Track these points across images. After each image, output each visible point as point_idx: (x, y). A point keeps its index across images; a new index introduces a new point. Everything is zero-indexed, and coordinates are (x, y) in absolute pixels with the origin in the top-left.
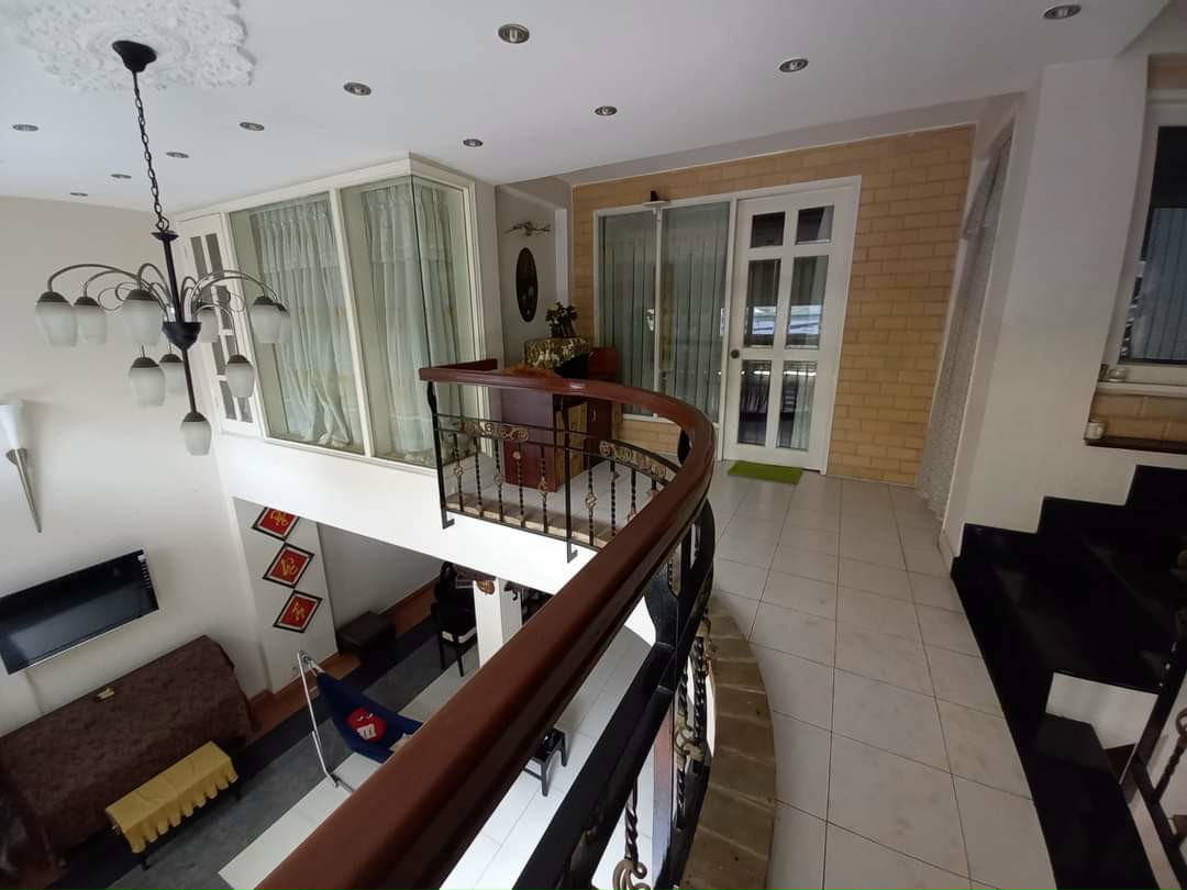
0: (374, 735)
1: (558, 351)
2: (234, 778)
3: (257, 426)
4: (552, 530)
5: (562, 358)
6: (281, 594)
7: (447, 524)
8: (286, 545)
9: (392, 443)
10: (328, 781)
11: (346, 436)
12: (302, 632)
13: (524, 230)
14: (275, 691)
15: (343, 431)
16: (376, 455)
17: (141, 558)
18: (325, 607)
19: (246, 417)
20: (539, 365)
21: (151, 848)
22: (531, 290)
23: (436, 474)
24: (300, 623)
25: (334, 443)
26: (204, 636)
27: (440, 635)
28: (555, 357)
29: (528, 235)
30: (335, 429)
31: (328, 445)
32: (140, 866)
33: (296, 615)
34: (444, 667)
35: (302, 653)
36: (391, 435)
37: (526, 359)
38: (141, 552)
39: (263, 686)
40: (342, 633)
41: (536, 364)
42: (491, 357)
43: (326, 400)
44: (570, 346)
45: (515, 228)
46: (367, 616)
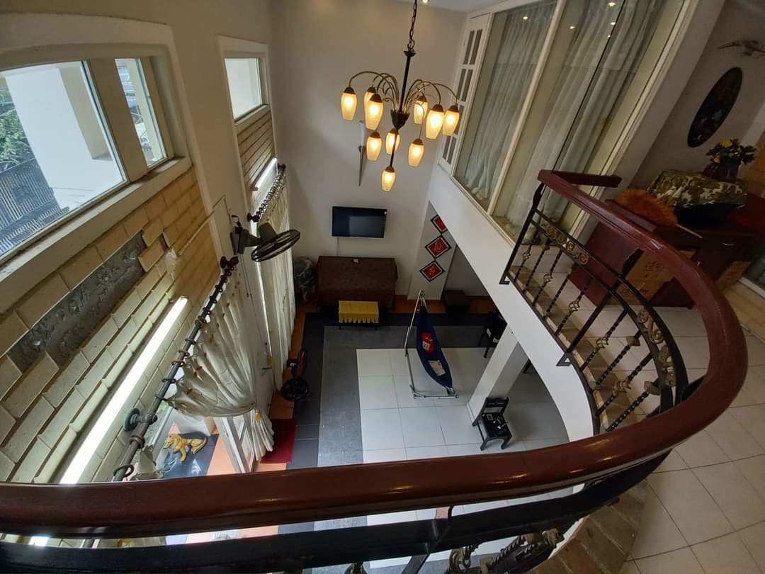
0: (428, 349)
1: (695, 191)
2: (377, 322)
3: (450, 168)
4: (561, 336)
5: (695, 199)
6: (428, 259)
7: (502, 282)
8: (441, 236)
9: (507, 211)
10: (403, 351)
11: (486, 194)
12: (430, 281)
13: (743, 48)
14: (409, 298)
15: (486, 190)
16: (492, 215)
17: (385, 213)
18: (444, 276)
19: (449, 161)
20: (661, 199)
21: (344, 324)
22: (718, 115)
23: (514, 247)
24: (430, 276)
25: (478, 196)
26: (393, 259)
27: (486, 329)
28: (687, 196)
29: (748, 54)
30: (483, 186)
31: (474, 196)
32: (338, 327)
33: (431, 272)
34: (479, 345)
35: (422, 291)
36: (510, 205)
37: (654, 187)
38: (386, 210)
39: (405, 294)
40: (446, 292)
41: (659, 196)
42: (617, 174)
43: (487, 166)
44: (715, 191)
45: (734, 44)
46: (461, 292)
